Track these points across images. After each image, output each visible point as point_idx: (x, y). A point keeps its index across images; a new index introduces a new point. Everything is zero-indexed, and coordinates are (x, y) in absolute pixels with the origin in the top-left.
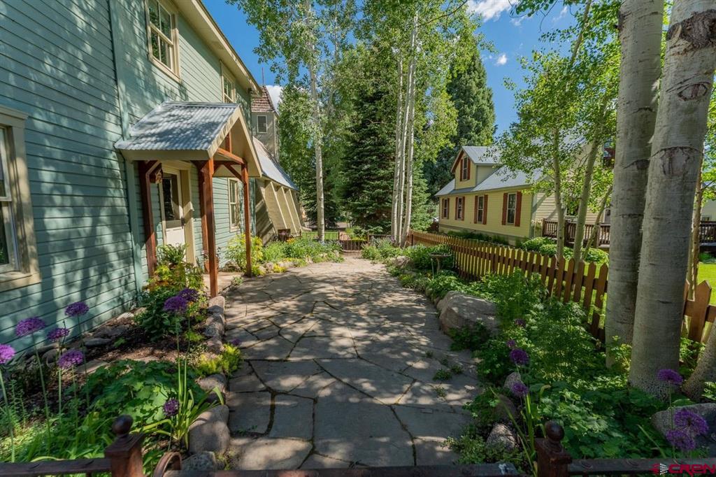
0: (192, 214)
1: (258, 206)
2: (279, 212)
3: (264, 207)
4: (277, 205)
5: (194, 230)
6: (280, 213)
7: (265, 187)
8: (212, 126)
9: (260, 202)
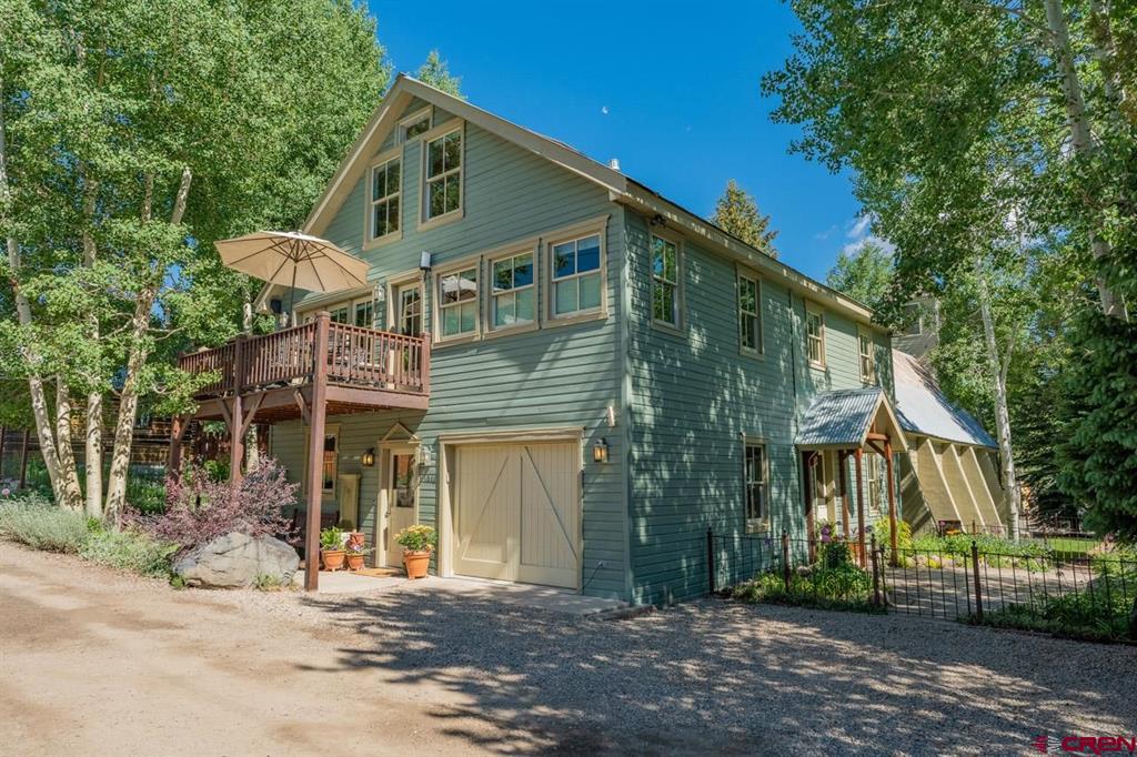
0: (834, 493)
1: (905, 482)
2: (945, 493)
3: (914, 483)
4: (940, 479)
5: (836, 509)
6: (947, 495)
7: (917, 449)
8: (859, 417)
9: (908, 476)
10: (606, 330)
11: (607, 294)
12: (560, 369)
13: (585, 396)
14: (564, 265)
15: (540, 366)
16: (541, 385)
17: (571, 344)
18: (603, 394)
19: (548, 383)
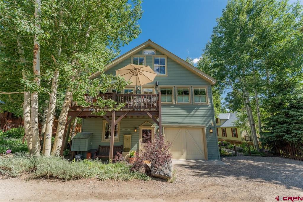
10: (208, 107)
11: (209, 100)
12: (197, 113)
13: (204, 119)
14: (197, 93)
15: (193, 112)
16: (193, 116)
17: (200, 108)
18: (209, 119)
19: (194, 116)
